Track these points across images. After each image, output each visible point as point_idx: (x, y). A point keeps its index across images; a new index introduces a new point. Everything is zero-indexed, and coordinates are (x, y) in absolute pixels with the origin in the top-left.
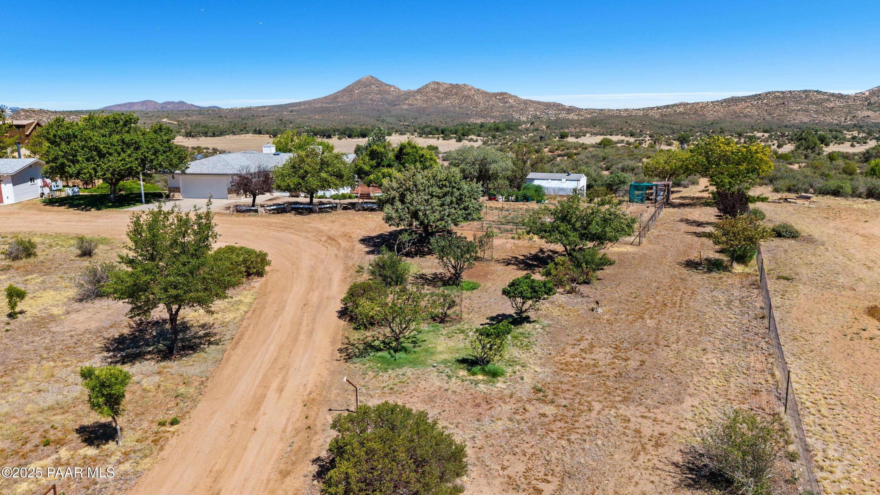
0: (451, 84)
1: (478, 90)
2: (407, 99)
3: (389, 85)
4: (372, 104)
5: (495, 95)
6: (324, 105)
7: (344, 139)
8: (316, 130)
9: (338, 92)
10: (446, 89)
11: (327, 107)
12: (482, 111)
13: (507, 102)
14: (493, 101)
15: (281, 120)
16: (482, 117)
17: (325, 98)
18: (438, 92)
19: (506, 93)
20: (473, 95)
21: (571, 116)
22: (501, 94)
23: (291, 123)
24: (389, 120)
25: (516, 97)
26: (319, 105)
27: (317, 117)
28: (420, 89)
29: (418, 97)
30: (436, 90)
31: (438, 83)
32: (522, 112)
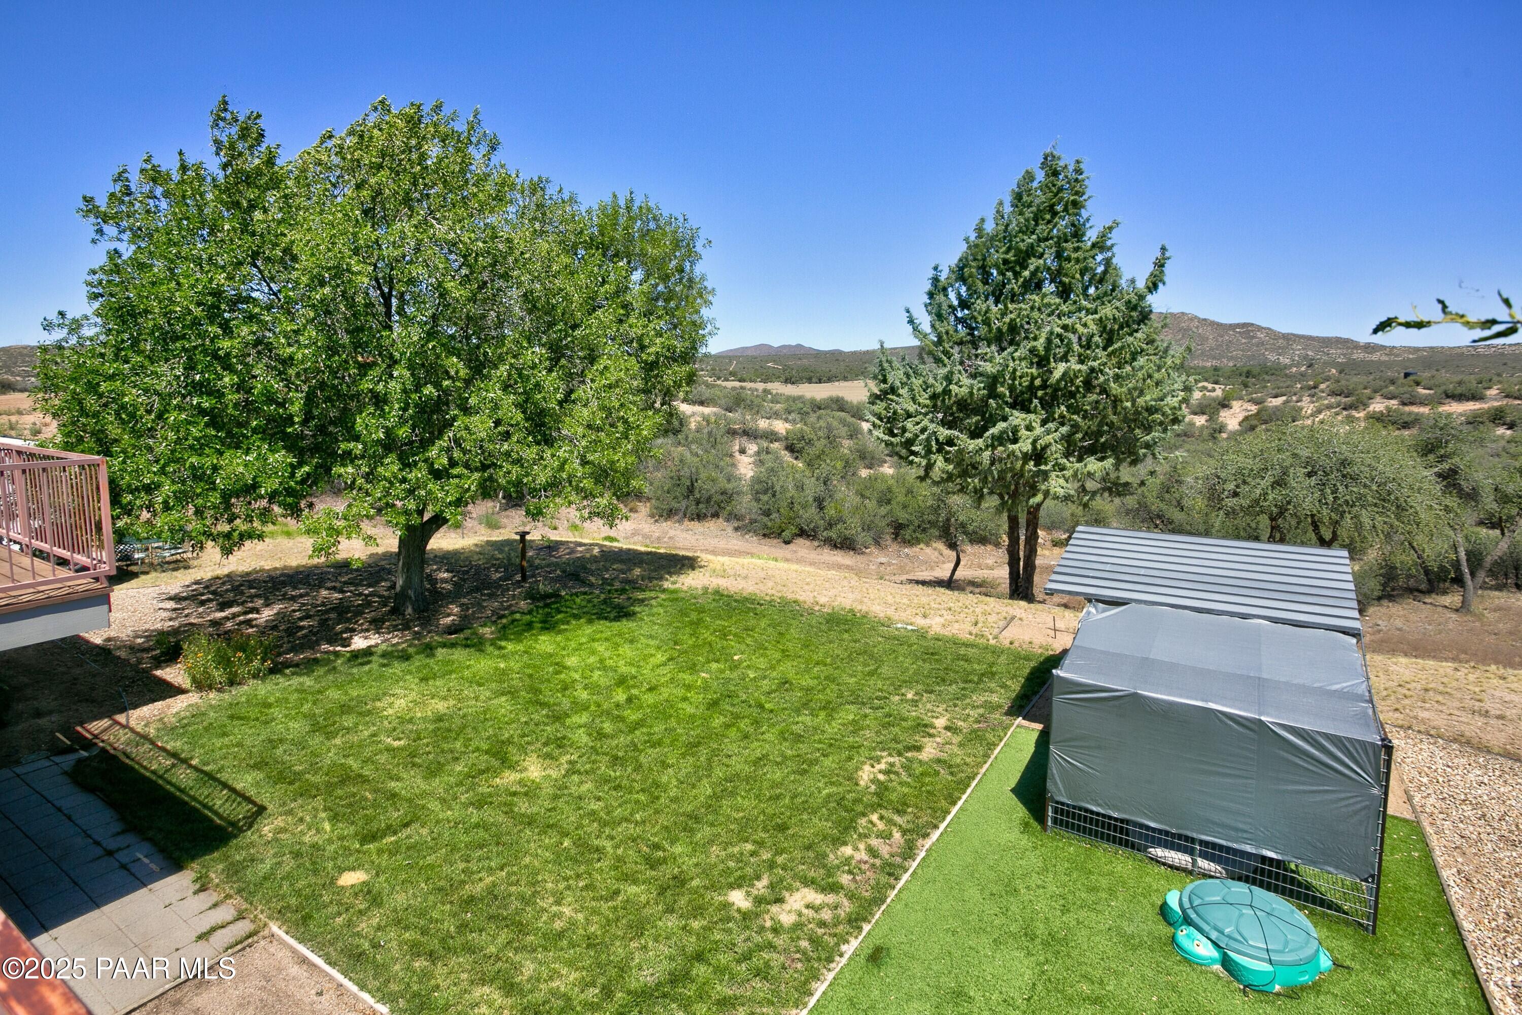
1: (1205, 320)
5: (1233, 327)
12: (1211, 349)
13: (1253, 338)
14: (1229, 335)
16: (1214, 358)
19: (1252, 324)
20: (1197, 327)
21: (1375, 357)
22: (1244, 325)
25: (1269, 329)
32: (1281, 351)
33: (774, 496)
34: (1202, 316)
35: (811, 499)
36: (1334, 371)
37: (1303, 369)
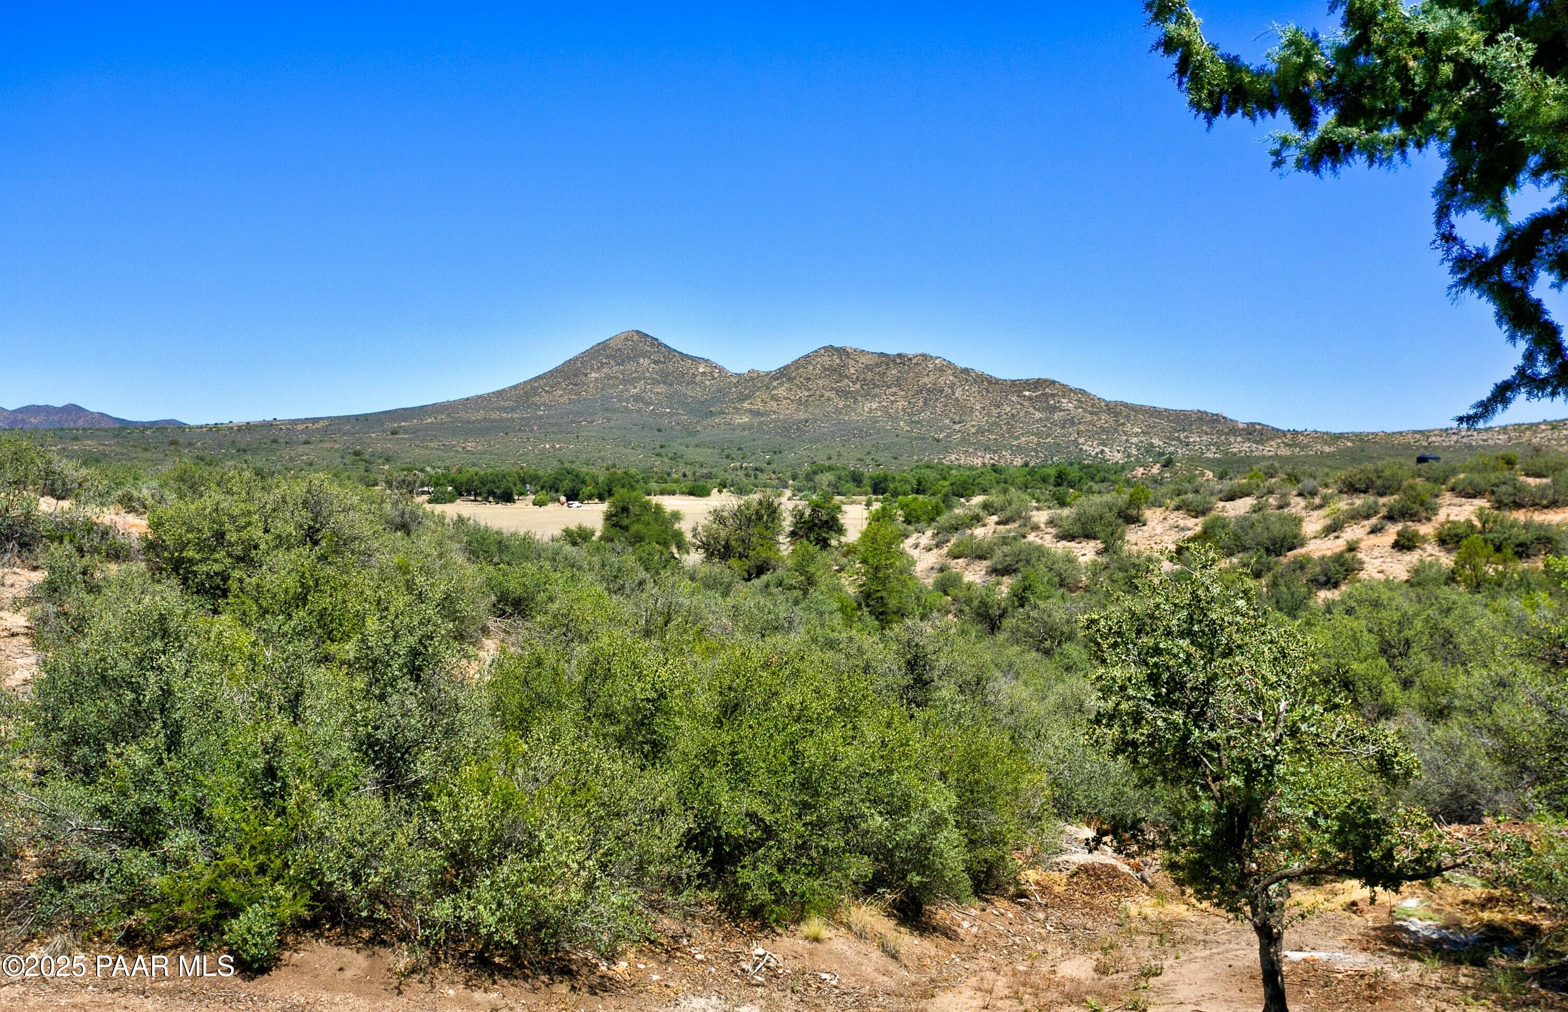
0: (882, 354)
1: (966, 371)
2: (748, 397)
3: (693, 359)
4: (639, 411)
5: (1017, 386)
6: (495, 415)
7: (552, 507)
8: (463, 478)
9: (539, 378)
10: (868, 368)
11: (502, 420)
12: (981, 431)
13: (1054, 409)
14: (1012, 404)
15: (357, 453)
16: (987, 449)
17: (500, 394)
18: (842, 377)
19: (1053, 382)
20: (952, 386)
21: (1269, 449)
22: (1038, 384)
23: (388, 460)
24: (692, 454)
25: (1083, 392)
26: (480, 415)
27: (470, 446)
28: (786, 367)
29: (781, 392)
30: (837, 372)
31: (842, 352)
32: (1106, 436)
33: (173, 744)
34: (961, 364)
35: (342, 750)
36: (1209, 474)
37: (1155, 470)
